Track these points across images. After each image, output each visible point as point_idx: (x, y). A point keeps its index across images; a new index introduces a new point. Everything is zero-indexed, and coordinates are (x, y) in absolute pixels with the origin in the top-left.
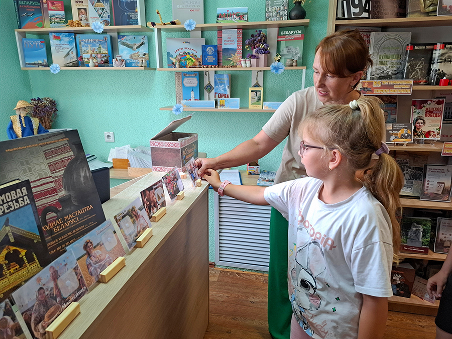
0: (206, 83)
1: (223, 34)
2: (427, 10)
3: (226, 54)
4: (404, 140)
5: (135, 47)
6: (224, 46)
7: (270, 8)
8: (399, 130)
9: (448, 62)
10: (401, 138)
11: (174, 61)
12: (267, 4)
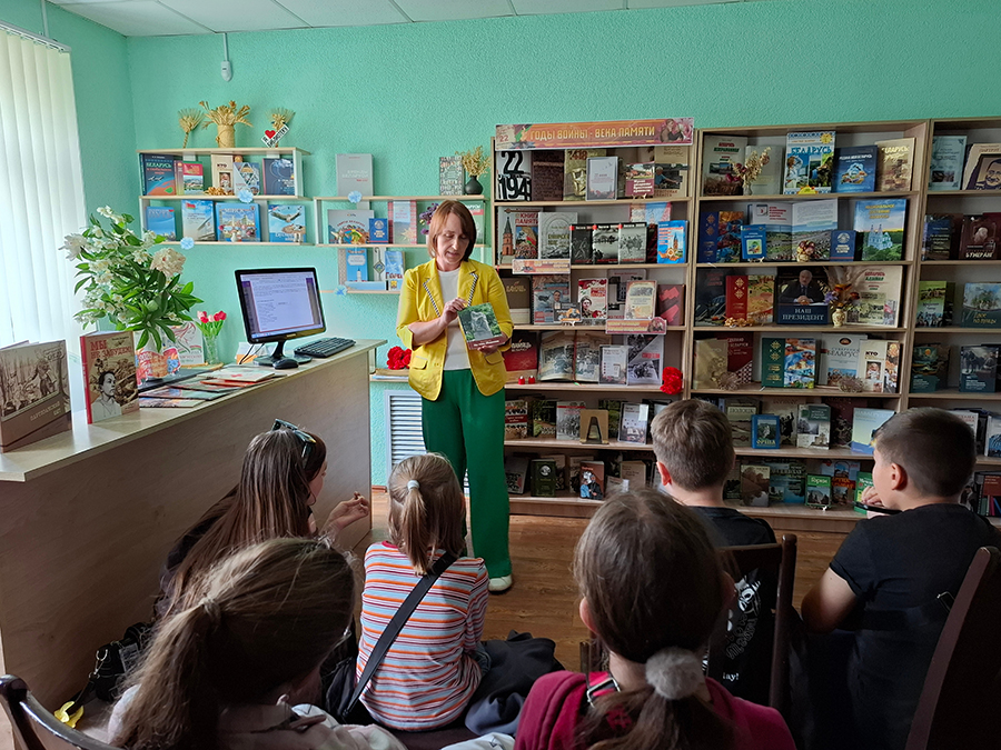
0: (376, 261)
1: (394, 207)
3: (399, 228)
5: (289, 219)
6: (396, 220)
7: (444, 181)
9: (602, 242)
11: (337, 235)
12: (441, 176)
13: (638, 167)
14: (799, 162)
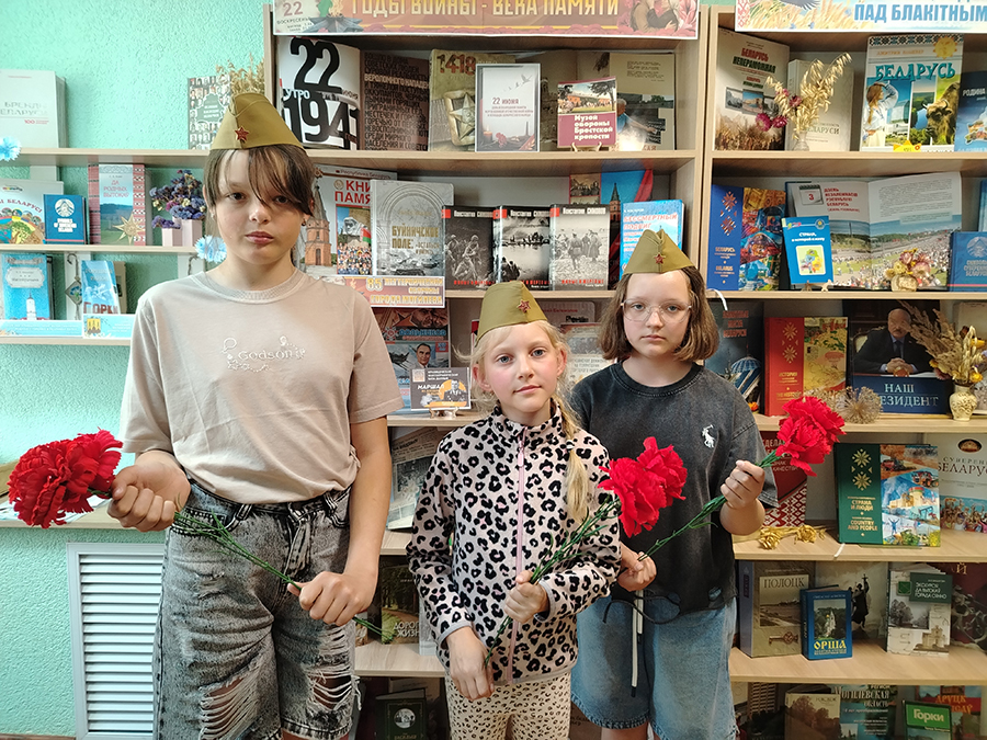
0: (70, 278)
1: (100, 175)
2: (464, 141)
3: (109, 216)
4: (452, 403)
6: (103, 200)
7: (197, 125)
8: (440, 383)
9: (519, 244)
10: (446, 399)
12: (191, 115)
13: (582, 90)
14: (891, 95)
